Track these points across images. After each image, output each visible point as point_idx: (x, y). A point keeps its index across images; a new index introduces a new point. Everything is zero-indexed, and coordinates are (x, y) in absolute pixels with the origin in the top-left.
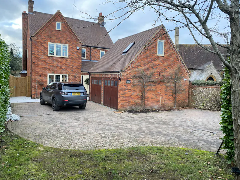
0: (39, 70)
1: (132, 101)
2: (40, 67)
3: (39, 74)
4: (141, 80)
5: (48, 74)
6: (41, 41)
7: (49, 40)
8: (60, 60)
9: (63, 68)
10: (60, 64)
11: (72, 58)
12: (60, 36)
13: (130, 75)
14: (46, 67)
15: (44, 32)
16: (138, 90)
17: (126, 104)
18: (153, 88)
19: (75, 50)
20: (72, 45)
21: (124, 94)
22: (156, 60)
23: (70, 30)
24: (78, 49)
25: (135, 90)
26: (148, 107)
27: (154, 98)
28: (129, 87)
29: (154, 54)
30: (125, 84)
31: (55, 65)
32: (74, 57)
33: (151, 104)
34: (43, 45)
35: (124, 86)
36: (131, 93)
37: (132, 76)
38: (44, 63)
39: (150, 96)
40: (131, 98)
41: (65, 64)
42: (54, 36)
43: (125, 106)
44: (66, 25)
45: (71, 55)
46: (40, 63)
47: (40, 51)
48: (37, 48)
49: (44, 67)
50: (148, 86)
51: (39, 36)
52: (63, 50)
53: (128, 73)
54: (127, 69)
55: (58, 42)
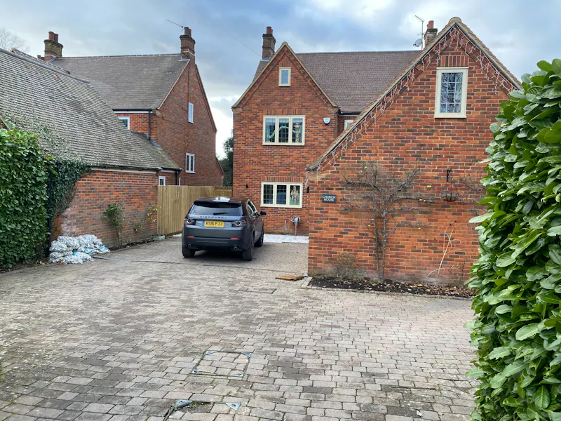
0: (245, 175)
1: (341, 251)
2: (247, 168)
3: (245, 184)
4: (374, 194)
5: (263, 184)
6: (251, 115)
7: (265, 111)
8: (287, 151)
9: (291, 168)
10: (287, 161)
11: (312, 146)
12: (287, 99)
13: (335, 179)
14: (258, 168)
15: (255, 95)
16: (362, 223)
17: (322, 258)
18: (421, 219)
19: (321, 127)
20: (314, 116)
21: (317, 232)
22: (433, 131)
23: (309, 82)
24: (327, 124)
25: (351, 223)
26: (401, 276)
27: (424, 251)
28: (333, 212)
29: (424, 114)
30: (320, 205)
31: (276, 162)
32: (316, 143)
33: (414, 269)
34: (253, 122)
35: (317, 209)
36: (337, 228)
37: (340, 183)
38: (255, 159)
39: (408, 244)
40: (340, 245)
41: (297, 159)
42: (276, 100)
43: (319, 265)
44: (300, 72)
45: (310, 139)
46: (247, 160)
47: (248, 135)
48: (242, 129)
49: (254, 168)
50: (402, 212)
51: (246, 104)
52: (294, 129)
53: (329, 176)
54: (326, 163)
55: (282, 113)
